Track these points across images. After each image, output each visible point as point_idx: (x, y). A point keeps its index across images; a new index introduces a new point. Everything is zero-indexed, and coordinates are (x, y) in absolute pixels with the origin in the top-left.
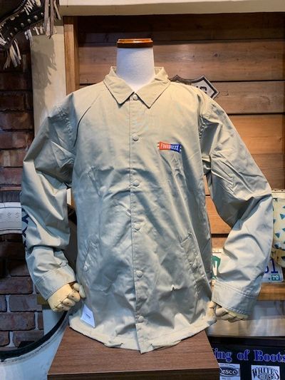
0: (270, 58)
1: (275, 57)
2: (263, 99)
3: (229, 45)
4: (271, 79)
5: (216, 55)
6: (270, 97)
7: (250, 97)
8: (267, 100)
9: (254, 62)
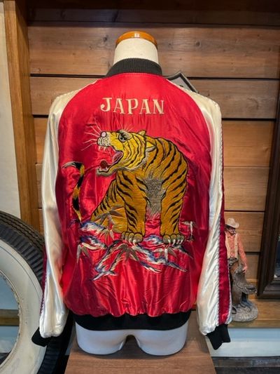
0: (264, 50)
1: (270, 50)
2: (250, 102)
3: (216, 31)
5: (198, 44)
6: (259, 99)
7: (236, 99)
8: (255, 104)
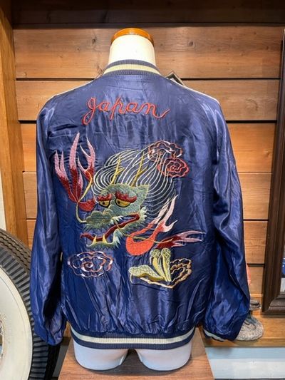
0: (261, 49)
1: (268, 48)
2: (248, 104)
4: (261, 76)
5: (192, 44)
6: (258, 100)
7: (233, 99)
8: (254, 105)
9: (240, 54)
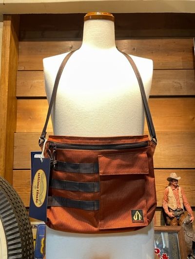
2: (175, 84)
3: (145, 41)
7: (164, 82)
8: (179, 85)
9: (166, 55)
